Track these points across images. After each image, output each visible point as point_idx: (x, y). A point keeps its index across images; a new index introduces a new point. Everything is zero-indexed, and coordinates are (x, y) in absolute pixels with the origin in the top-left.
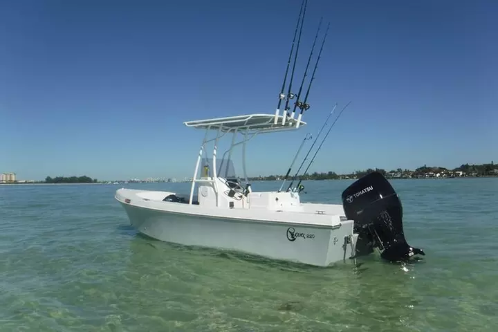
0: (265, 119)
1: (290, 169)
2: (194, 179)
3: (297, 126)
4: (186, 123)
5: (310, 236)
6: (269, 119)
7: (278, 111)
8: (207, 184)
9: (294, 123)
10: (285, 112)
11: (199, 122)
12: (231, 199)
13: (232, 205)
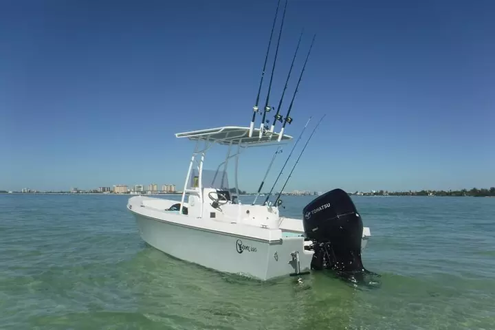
0: (241, 132)
1: (263, 183)
2: (185, 189)
3: (279, 140)
4: (177, 135)
5: (254, 250)
6: (244, 132)
7: (252, 124)
8: (196, 194)
9: (275, 138)
10: (262, 125)
11: (186, 134)
12: (213, 210)
13: (213, 215)
